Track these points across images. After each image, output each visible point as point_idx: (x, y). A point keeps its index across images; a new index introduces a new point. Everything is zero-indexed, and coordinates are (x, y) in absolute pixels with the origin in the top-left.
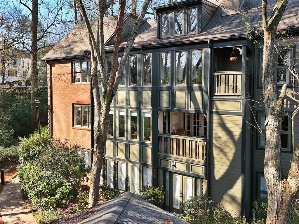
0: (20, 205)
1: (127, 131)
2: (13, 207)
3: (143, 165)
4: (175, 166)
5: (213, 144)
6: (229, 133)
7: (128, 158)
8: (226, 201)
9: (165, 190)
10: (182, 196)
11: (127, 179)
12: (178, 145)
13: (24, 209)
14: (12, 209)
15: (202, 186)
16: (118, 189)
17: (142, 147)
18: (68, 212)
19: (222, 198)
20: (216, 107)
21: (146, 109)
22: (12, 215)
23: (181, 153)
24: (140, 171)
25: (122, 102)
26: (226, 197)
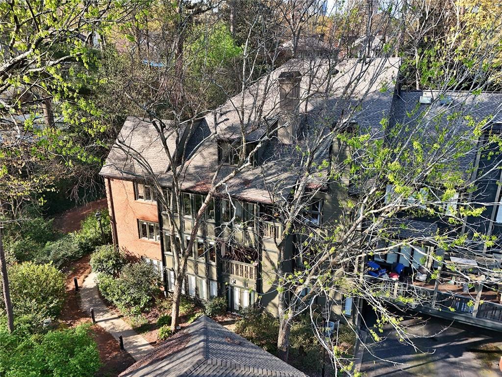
0: (107, 311)
1: (195, 253)
2: (102, 313)
3: (209, 279)
4: (235, 282)
5: (262, 270)
6: (273, 264)
7: (197, 273)
8: (270, 306)
9: (227, 298)
10: (241, 301)
11: (197, 289)
12: (237, 268)
13: (112, 315)
14: (102, 315)
15: (254, 296)
16: (189, 295)
17: (208, 267)
18: (151, 317)
19: (268, 305)
20: (264, 246)
21: (211, 239)
22: (105, 321)
23: (239, 273)
24: (207, 283)
25: (189, 229)
26: (269, 304)
